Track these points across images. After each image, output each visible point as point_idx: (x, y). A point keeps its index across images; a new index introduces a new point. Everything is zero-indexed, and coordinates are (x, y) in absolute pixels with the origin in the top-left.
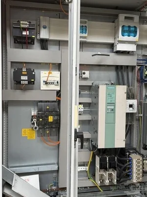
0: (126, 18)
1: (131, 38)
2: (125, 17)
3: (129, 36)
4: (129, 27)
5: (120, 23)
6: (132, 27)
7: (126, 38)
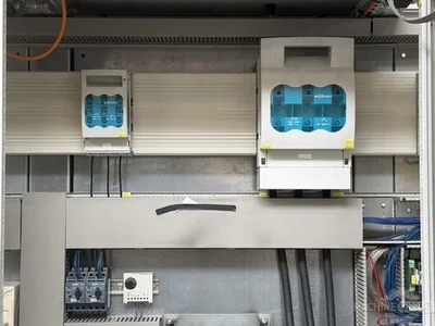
0: (290, 52)
1: (321, 138)
2: (287, 49)
3: (308, 128)
4: (308, 89)
5: (264, 75)
6: (322, 90)
7: (295, 138)
